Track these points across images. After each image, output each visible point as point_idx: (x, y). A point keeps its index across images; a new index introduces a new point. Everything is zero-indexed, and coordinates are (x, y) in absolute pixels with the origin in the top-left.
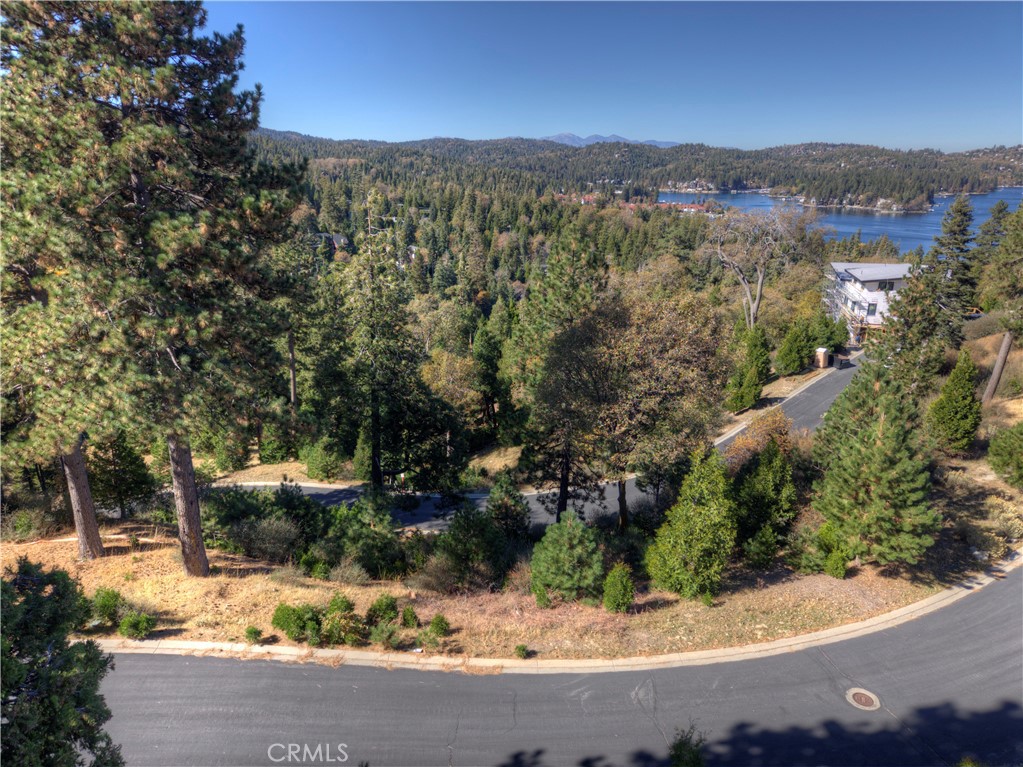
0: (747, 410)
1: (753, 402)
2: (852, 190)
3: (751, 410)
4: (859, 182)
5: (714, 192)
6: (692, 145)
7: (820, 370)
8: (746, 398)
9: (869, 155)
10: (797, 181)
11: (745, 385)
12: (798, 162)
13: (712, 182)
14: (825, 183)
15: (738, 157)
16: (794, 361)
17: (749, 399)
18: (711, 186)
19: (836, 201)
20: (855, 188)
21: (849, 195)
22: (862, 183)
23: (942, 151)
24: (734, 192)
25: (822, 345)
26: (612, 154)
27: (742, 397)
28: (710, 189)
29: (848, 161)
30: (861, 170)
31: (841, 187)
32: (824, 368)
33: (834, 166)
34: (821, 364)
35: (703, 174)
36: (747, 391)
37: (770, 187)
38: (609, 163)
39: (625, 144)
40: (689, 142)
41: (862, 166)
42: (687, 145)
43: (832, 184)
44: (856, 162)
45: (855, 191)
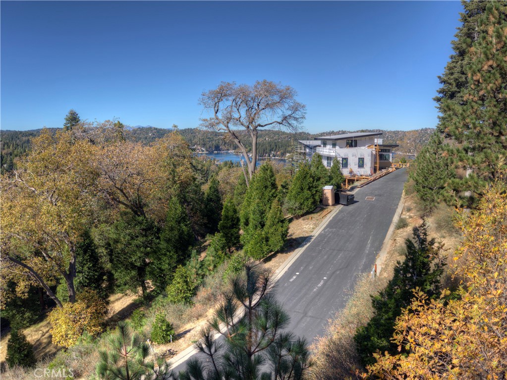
0: (274, 256)
1: (281, 244)
2: (274, 150)
3: (279, 255)
4: (276, 146)
5: (205, 152)
6: (191, 129)
7: (330, 208)
8: (272, 240)
9: (278, 134)
10: (247, 146)
11: (268, 223)
12: (246, 138)
13: (204, 147)
14: (260, 146)
15: (216, 135)
16: (307, 199)
17: (276, 241)
18: (204, 149)
19: (267, 155)
20: (275, 149)
21: (273, 152)
22: (278, 146)
23: (309, 133)
24: (215, 152)
25: (327, 183)
26: (147, 133)
27: (267, 239)
28: (203, 151)
29: (269, 137)
30: (276, 141)
31: (269, 148)
32: (333, 205)
33: (263, 139)
34: (330, 202)
35: (198, 143)
36: (272, 230)
37: (234, 149)
38: (146, 138)
39: (154, 128)
40: (190, 128)
41: (276, 140)
42: (189, 129)
43: (264, 147)
44: (273, 138)
45: (275, 150)
